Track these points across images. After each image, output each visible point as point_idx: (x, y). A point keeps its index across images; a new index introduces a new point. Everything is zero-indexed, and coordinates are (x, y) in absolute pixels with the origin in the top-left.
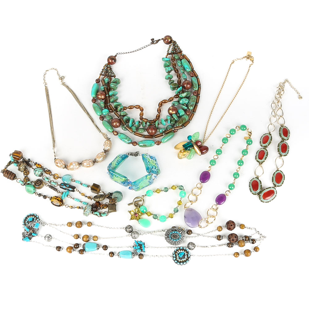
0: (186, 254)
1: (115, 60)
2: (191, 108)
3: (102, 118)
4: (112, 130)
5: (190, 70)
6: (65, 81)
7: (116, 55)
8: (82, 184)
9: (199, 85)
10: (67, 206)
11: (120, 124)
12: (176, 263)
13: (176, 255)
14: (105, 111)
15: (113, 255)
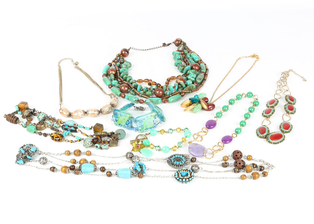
0: (189, 174)
1: (128, 52)
2: (199, 81)
3: (111, 86)
4: (120, 93)
5: (198, 60)
6: (79, 66)
7: (129, 49)
8: (84, 128)
9: (206, 69)
10: (67, 141)
11: (128, 88)
12: (177, 180)
13: (178, 174)
14: (115, 82)
15: (110, 174)
